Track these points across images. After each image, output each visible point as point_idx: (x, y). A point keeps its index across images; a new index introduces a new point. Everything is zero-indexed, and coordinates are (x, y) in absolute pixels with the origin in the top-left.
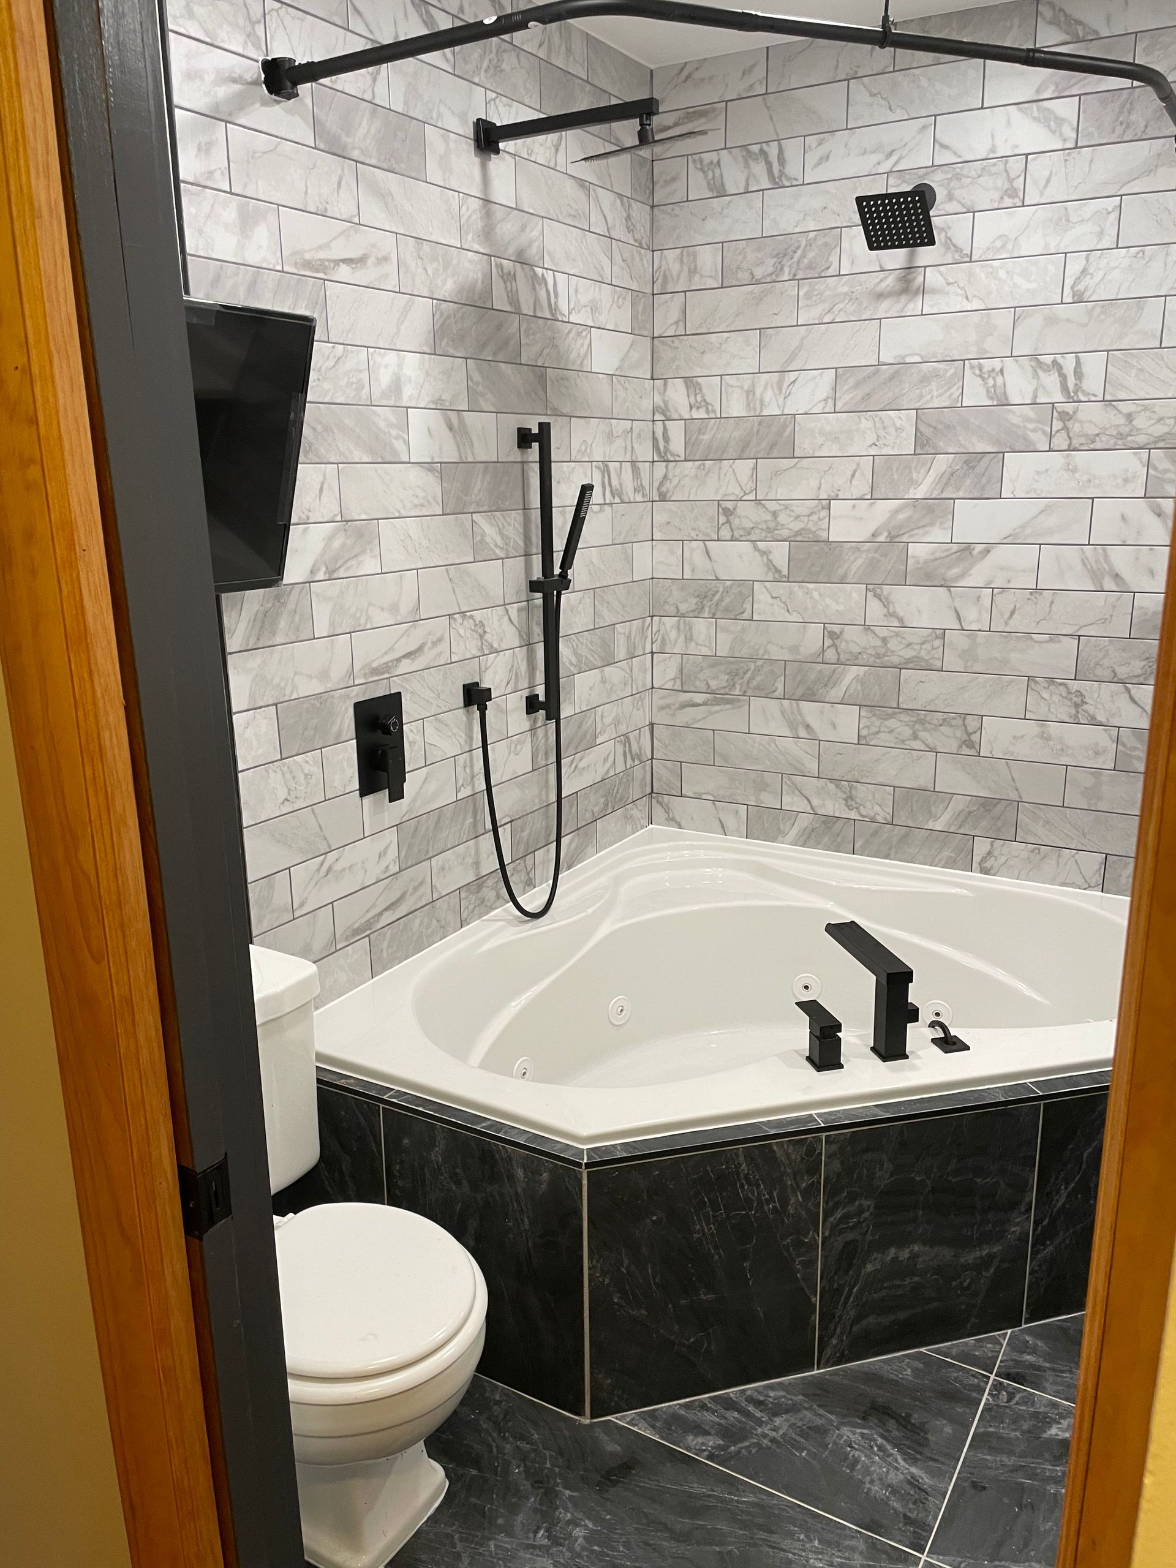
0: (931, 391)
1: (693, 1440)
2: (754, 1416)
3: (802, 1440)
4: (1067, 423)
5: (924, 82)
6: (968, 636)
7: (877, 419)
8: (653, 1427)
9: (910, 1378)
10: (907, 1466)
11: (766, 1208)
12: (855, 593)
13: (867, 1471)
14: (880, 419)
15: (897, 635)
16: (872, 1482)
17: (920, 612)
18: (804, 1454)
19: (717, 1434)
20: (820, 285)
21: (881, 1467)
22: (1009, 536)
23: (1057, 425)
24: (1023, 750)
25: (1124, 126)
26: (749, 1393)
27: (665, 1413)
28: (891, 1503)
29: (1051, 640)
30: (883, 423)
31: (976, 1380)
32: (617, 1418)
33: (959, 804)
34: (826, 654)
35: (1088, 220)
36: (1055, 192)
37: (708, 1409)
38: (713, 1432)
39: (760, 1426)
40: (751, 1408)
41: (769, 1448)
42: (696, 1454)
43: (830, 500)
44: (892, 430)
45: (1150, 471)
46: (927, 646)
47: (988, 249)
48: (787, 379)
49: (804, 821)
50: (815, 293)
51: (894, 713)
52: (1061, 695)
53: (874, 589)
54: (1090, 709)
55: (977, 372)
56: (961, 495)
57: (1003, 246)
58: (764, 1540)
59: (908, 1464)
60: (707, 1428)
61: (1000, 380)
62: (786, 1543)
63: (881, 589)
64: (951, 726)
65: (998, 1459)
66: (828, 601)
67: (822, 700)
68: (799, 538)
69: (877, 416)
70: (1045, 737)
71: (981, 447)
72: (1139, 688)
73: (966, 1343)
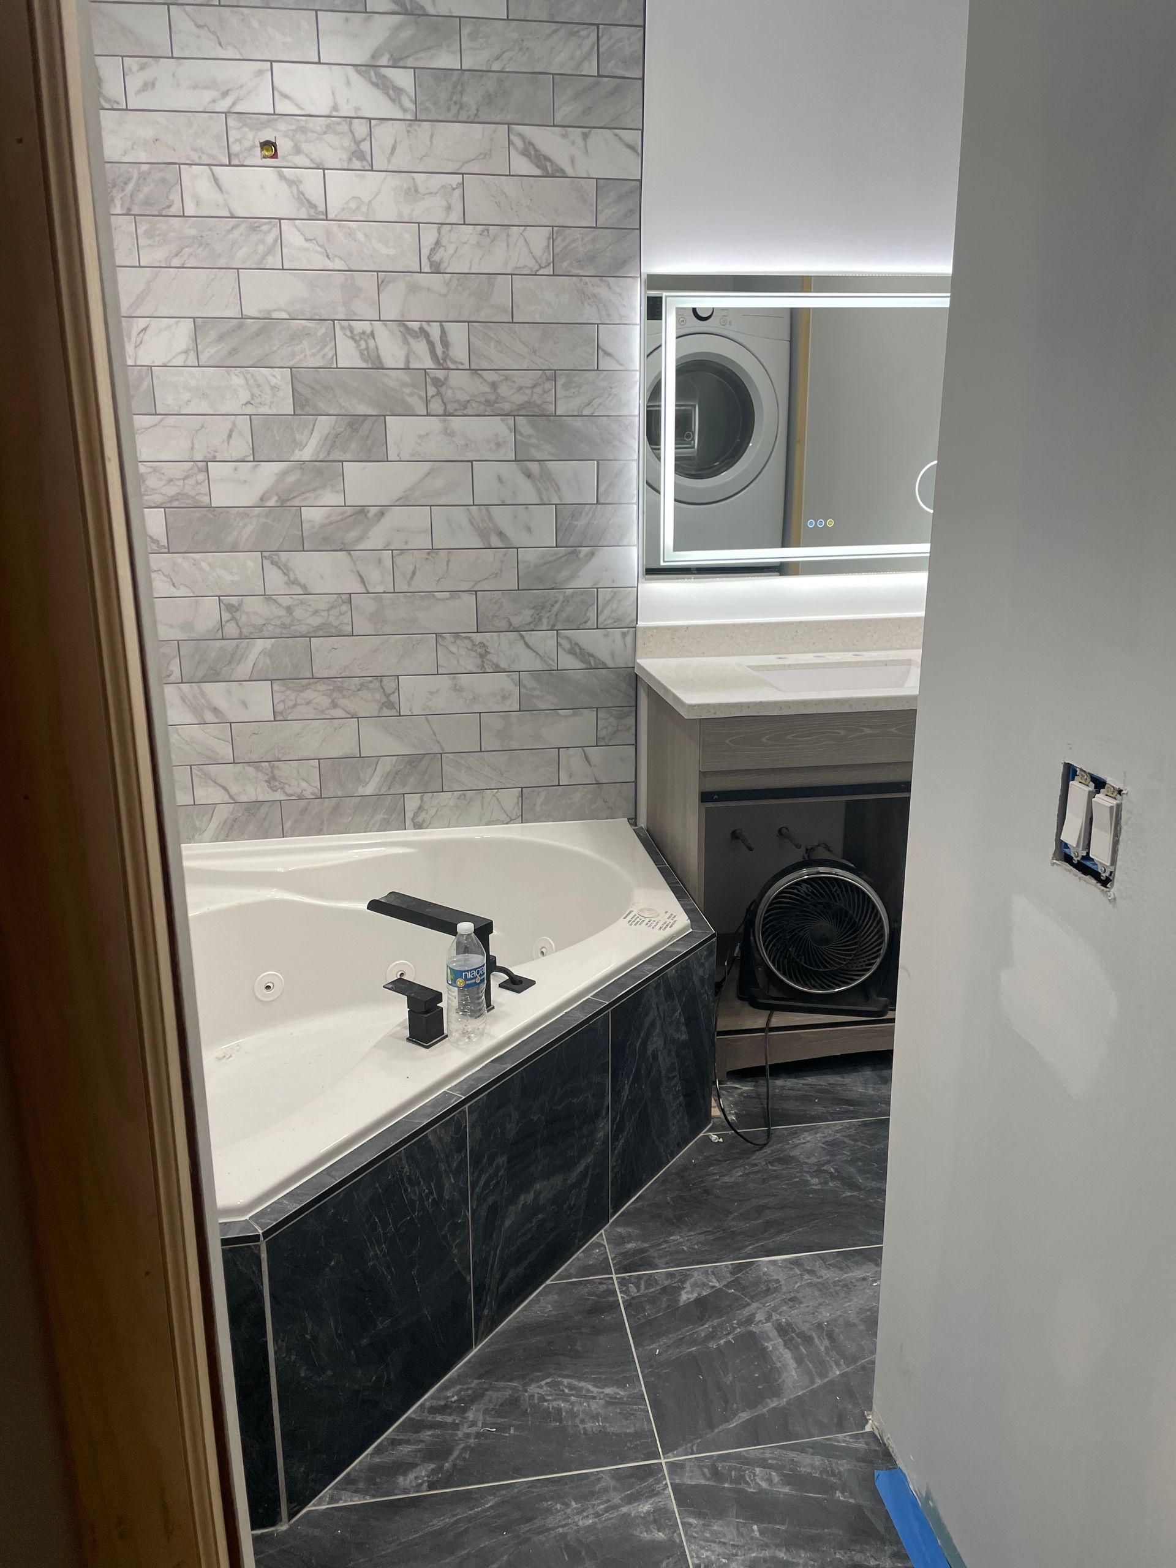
0: (303, 350)
1: (405, 1480)
2: (446, 1423)
3: (502, 1420)
4: (440, 388)
5: (255, 24)
6: (373, 599)
7: (249, 376)
8: (356, 1491)
9: (554, 1313)
10: (600, 1390)
11: (426, 1203)
12: (251, 561)
13: (573, 1415)
14: (252, 375)
15: (302, 602)
16: (583, 1421)
17: (322, 577)
18: (512, 1431)
19: (423, 1462)
20: (162, 224)
21: (581, 1404)
22: (401, 498)
23: (432, 390)
24: (440, 704)
25: (458, 106)
26: (428, 1404)
27: (361, 1471)
28: (608, 1430)
29: (452, 597)
30: (255, 380)
31: (605, 1286)
32: (314, 1505)
33: (386, 765)
34: (226, 629)
35: (437, 193)
36: (401, 161)
37: (400, 1442)
38: (418, 1460)
39: (458, 1430)
40: (439, 1418)
41: (480, 1445)
42: (417, 1492)
43: (207, 462)
44: (267, 388)
45: (517, 436)
46: (335, 612)
47: (343, 209)
48: (135, 325)
49: (223, 813)
50: (157, 232)
51: (310, 684)
52: (467, 648)
53: (269, 555)
54: (494, 658)
55: (349, 334)
56: (348, 457)
57: (358, 208)
58: (529, 1531)
59: (600, 1388)
60: (410, 1460)
61: (371, 343)
62: (550, 1521)
63: (278, 556)
64: (369, 689)
65: (662, 1343)
66: (221, 572)
67: (227, 679)
68: (176, 504)
69: (248, 372)
70: (457, 689)
71: (362, 409)
72: (531, 634)
73: (578, 1259)
